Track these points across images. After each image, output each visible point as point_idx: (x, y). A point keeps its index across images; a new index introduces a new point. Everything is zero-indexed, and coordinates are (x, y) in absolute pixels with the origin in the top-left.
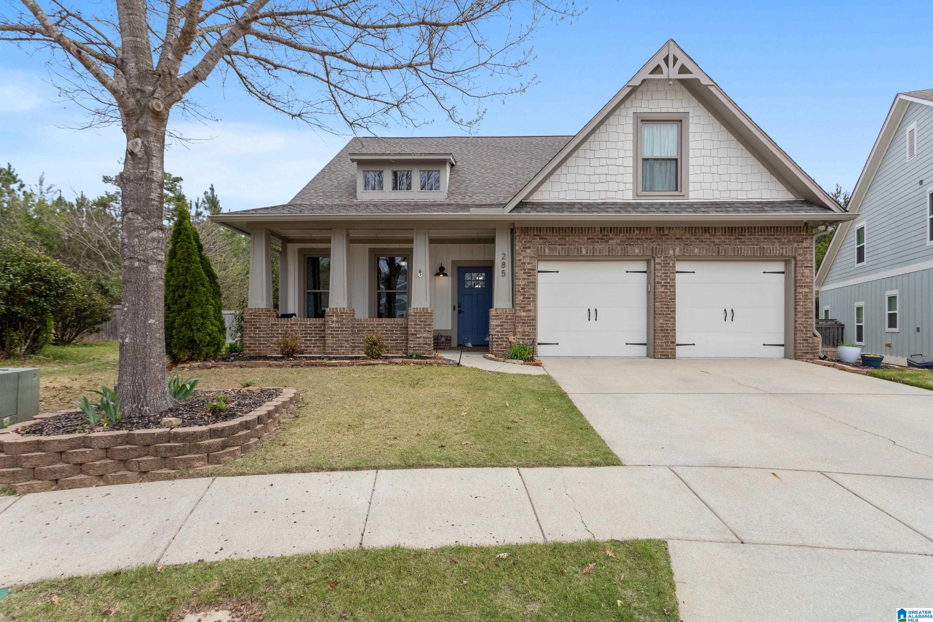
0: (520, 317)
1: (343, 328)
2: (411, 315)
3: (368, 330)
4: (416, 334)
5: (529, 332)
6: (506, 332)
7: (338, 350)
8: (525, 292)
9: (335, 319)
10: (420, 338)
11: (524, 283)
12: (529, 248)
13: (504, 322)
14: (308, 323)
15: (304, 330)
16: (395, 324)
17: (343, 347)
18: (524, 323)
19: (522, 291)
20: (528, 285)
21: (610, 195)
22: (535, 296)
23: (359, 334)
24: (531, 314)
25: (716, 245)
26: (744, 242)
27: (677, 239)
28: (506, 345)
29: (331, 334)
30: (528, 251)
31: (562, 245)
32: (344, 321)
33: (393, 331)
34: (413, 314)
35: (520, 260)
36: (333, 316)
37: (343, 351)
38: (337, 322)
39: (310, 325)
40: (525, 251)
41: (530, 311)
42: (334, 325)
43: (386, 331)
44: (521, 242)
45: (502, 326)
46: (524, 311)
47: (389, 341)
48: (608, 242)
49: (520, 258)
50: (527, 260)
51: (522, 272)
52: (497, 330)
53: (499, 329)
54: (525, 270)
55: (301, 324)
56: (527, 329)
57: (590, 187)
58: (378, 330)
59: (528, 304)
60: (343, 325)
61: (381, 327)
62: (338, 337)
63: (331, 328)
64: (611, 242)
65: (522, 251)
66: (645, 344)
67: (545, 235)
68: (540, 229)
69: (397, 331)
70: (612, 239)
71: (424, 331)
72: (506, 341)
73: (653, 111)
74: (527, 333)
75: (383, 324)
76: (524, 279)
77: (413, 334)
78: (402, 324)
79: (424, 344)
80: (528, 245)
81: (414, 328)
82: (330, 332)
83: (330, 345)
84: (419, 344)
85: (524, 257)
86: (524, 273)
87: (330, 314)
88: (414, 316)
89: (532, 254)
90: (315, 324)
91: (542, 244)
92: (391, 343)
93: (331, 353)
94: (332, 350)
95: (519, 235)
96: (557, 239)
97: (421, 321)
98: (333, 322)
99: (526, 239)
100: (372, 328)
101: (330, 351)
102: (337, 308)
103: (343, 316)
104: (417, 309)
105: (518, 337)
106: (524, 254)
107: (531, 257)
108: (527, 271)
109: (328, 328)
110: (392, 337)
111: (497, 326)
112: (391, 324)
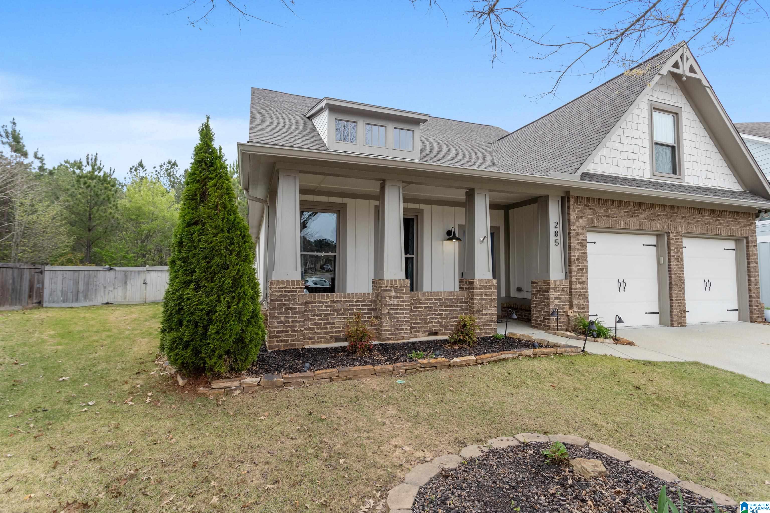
0: (576, 289)
1: (402, 305)
2: (477, 289)
3: (426, 307)
4: (481, 311)
5: (583, 305)
6: (563, 305)
7: (397, 334)
8: (579, 263)
9: (393, 294)
10: (486, 315)
11: (578, 254)
12: (581, 218)
13: (561, 295)
14: (355, 300)
15: (349, 310)
16: (455, 299)
17: (403, 329)
18: (579, 296)
19: (576, 261)
20: (582, 256)
21: (636, 172)
22: (586, 266)
23: (416, 311)
24: (584, 286)
25: (706, 224)
26: (721, 223)
27: (683, 217)
28: (564, 319)
29: (388, 314)
30: (581, 221)
31: (606, 216)
32: (404, 296)
33: (452, 307)
34: (479, 287)
35: (574, 230)
36: (391, 290)
37: (402, 335)
38: (396, 298)
39: (357, 301)
40: (578, 221)
41: (583, 282)
42: (392, 302)
43: (446, 307)
44: (575, 211)
45: (560, 298)
46: (579, 283)
47: (449, 320)
48: (638, 216)
49: (575, 227)
50: (580, 230)
51: (576, 242)
52: (555, 303)
53: (556, 302)
54: (578, 240)
55: (345, 302)
56: (582, 302)
57: (621, 163)
58: (436, 307)
59: (582, 276)
60: (403, 301)
61: (440, 303)
62: (398, 318)
63: (389, 305)
64: (641, 216)
65: (576, 221)
66: (658, 313)
67: (593, 206)
68: (589, 199)
69: (457, 306)
70: (641, 214)
71: (490, 307)
72: (563, 315)
73: (660, 101)
74: (582, 307)
75: (442, 299)
76: (578, 249)
77: (479, 311)
78: (462, 299)
79: (491, 322)
80: (580, 215)
81: (480, 303)
82: (387, 311)
83: (387, 328)
84: (486, 322)
85: (577, 227)
86: (579, 243)
87: (388, 288)
88: (480, 289)
89: (585, 225)
90: (364, 301)
91: (591, 215)
92: (450, 322)
93: (389, 339)
94: (390, 334)
95: (573, 204)
96: (602, 211)
97: (486, 295)
98: (390, 298)
99: (579, 208)
100: (430, 303)
101: (387, 336)
102: (395, 280)
103: (402, 290)
104: (482, 280)
105: (575, 310)
106: (577, 224)
107: (583, 227)
108: (580, 241)
109: (386, 306)
110: (451, 314)
111: (556, 299)
112: (451, 299)
